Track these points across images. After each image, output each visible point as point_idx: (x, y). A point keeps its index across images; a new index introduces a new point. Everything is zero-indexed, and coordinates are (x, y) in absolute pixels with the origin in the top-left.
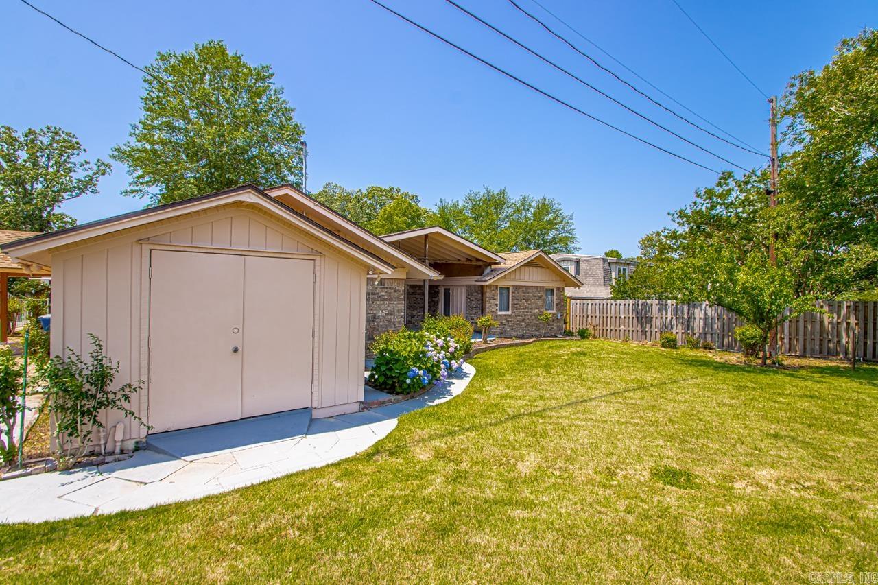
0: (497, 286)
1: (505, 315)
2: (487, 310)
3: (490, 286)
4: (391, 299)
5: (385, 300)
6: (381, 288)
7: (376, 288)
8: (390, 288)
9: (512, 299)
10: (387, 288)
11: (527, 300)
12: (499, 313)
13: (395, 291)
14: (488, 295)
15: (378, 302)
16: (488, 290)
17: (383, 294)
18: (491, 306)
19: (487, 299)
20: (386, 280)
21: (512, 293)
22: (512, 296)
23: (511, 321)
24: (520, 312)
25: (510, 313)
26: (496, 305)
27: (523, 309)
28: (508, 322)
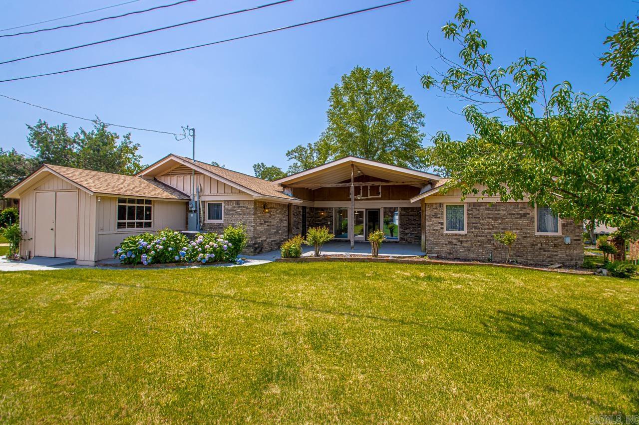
0: (441, 205)
1: (456, 235)
2: (427, 228)
3: (432, 204)
4: (244, 214)
5: (241, 214)
6: (238, 207)
7: (235, 207)
8: (244, 207)
9: (468, 218)
10: (241, 207)
11: (495, 219)
12: (446, 232)
13: (247, 209)
14: (428, 213)
15: (236, 216)
16: (428, 209)
17: (239, 210)
18: (432, 225)
19: (427, 217)
20: (241, 202)
21: (468, 210)
22: (468, 214)
23: (467, 241)
24: (483, 233)
25: (465, 232)
26: (442, 224)
27: (489, 229)
28: (461, 242)
